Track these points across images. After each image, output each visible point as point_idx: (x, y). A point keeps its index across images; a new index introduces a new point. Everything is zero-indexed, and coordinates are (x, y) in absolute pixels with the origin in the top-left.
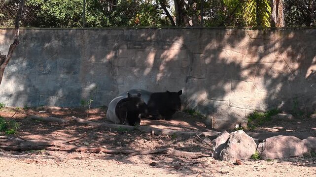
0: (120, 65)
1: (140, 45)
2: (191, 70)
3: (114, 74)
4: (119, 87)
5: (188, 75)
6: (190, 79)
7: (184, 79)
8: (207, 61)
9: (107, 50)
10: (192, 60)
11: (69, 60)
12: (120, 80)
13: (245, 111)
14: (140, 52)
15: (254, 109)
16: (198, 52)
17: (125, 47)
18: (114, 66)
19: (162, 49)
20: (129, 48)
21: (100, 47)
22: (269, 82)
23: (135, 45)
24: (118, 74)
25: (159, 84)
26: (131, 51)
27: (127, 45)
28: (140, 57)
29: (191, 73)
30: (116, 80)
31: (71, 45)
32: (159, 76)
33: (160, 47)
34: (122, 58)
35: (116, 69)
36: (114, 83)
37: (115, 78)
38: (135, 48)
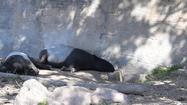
0: (45, 22)
1: (62, 4)
2: (105, 28)
3: (40, 30)
4: (45, 42)
5: (102, 32)
6: (104, 36)
7: (99, 35)
8: (120, 18)
9: (35, 9)
10: (106, 19)
11: (4, 17)
12: (45, 36)
13: (151, 66)
14: (63, 11)
15: (159, 64)
16: (111, 11)
17: (50, 6)
18: (41, 22)
19: (81, 8)
20: (53, 7)
21: (29, 6)
22: (174, 38)
23: (58, 4)
24: (44, 30)
25: (78, 39)
26: (55, 10)
27: (52, 4)
28: (62, 15)
29: (104, 30)
30: (42, 35)
31: (6, 4)
32: (78, 32)
33: (79, 6)
34: (47, 15)
35: (42, 25)
36: (41, 38)
37: (41, 33)
38: (58, 7)
